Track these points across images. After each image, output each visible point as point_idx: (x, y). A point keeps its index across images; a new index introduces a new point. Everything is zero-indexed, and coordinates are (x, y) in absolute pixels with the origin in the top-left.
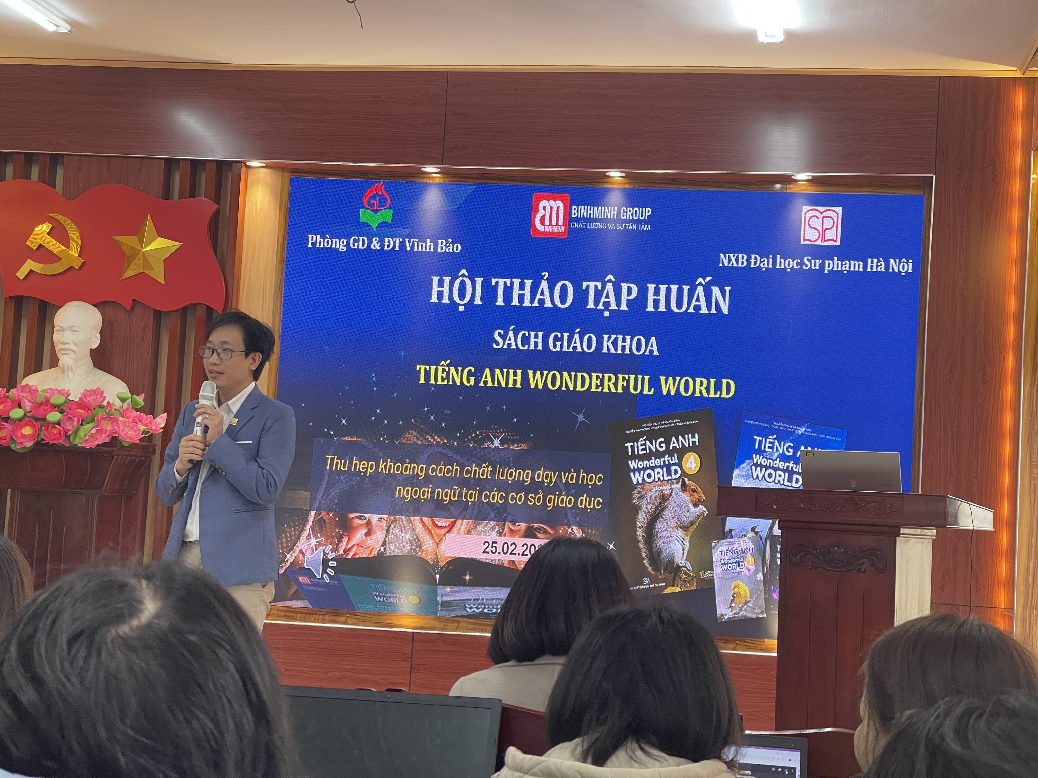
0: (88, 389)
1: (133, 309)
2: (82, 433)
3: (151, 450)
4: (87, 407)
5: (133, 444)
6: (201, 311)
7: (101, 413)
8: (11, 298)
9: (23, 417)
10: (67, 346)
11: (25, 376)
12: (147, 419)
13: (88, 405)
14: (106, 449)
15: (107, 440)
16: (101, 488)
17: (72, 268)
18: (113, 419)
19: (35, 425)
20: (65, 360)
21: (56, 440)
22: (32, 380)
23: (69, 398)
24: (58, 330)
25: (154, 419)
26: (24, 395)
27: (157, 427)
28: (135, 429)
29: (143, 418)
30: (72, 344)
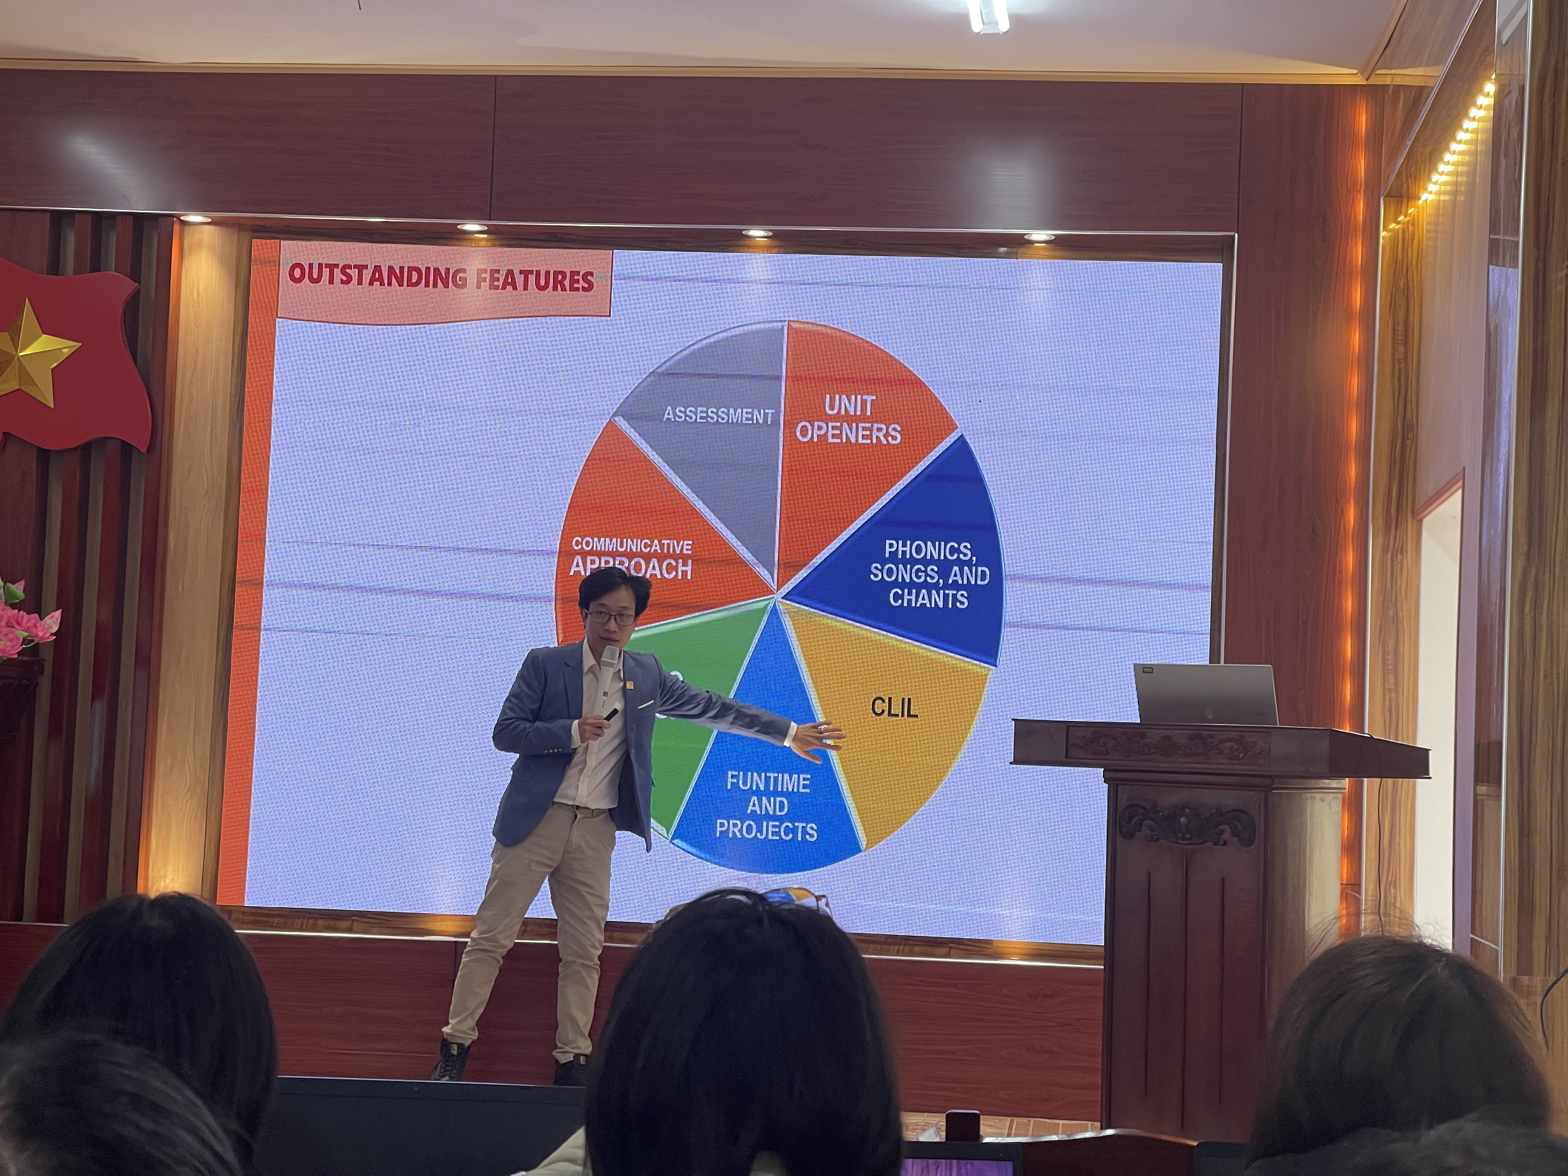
1: (4, 446)
3: (37, 668)
5: (9, 660)
6: (112, 449)
12: (29, 621)
25: (41, 620)
27: (46, 633)
28: (11, 636)
29: (22, 618)
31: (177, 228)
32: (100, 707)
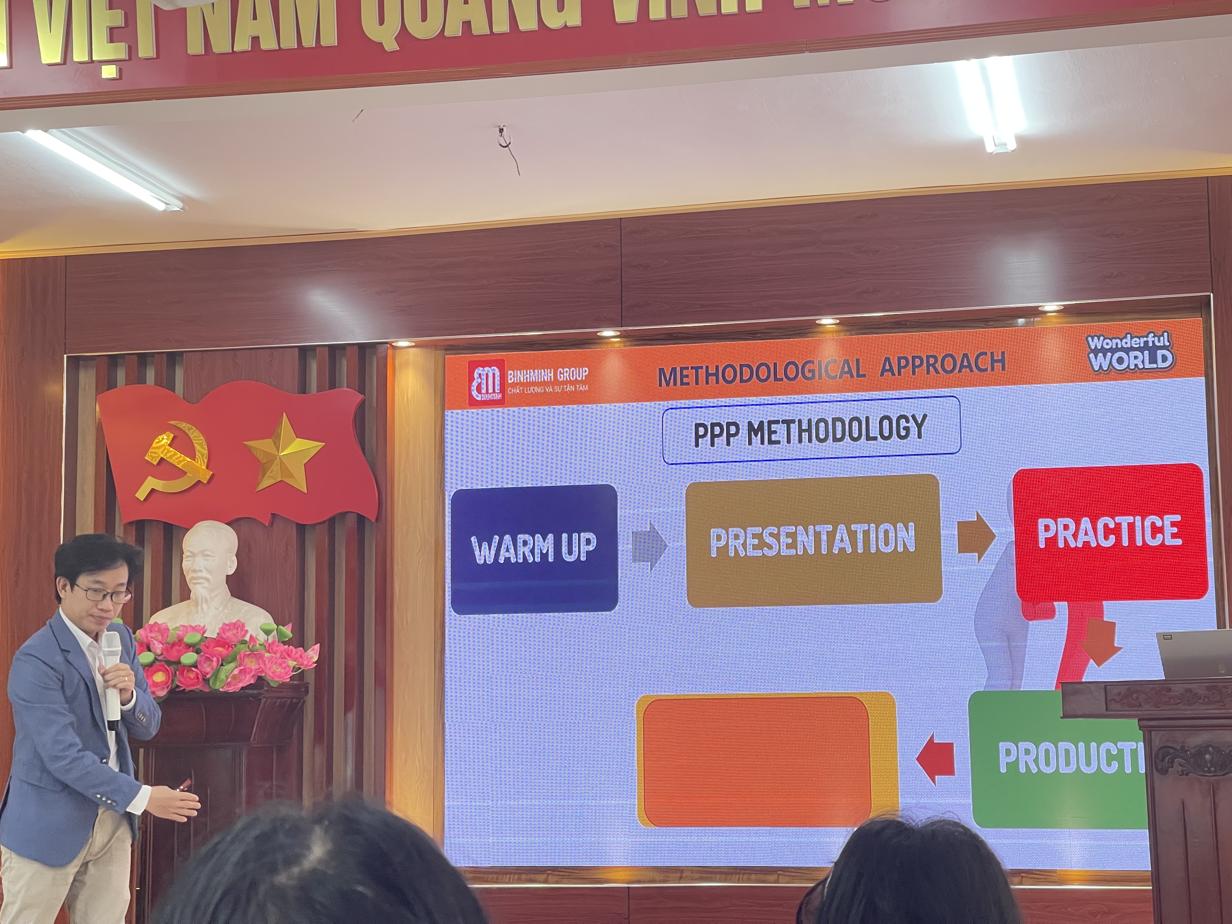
0: (227, 623)
1: (272, 524)
2: (222, 675)
3: (303, 690)
4: (227, 643)
5: (283, 684)
6: (351, 521)
7: (243, 648)
8: (131, 523)
9: (154, 662)
10: (199, 574)
11: (152, 614)
12: (296, 653)
13: (227, 641)
14: (252, 692)
15: (252, 682)
16: (249, 740)
17: (199, 482)
18: (258, 657)
19: (168, 671)
20: (198, 590)
21: (193, 685)
22: (161, 617)
23: (205, 635)
24: (188, 557)
25: (305, 652)
26: (153, 635)
27: (309, 662)
28: (284, 665)
29: (292, 651)
30: (205, 571)
31: (390, 352)
32: (352, 716)
